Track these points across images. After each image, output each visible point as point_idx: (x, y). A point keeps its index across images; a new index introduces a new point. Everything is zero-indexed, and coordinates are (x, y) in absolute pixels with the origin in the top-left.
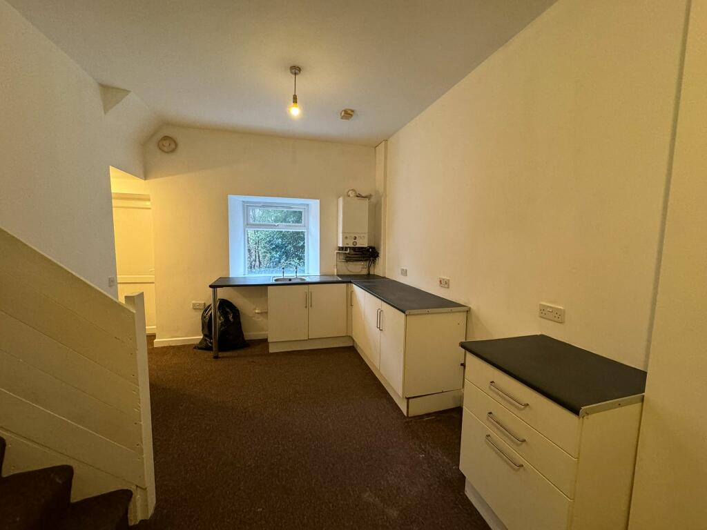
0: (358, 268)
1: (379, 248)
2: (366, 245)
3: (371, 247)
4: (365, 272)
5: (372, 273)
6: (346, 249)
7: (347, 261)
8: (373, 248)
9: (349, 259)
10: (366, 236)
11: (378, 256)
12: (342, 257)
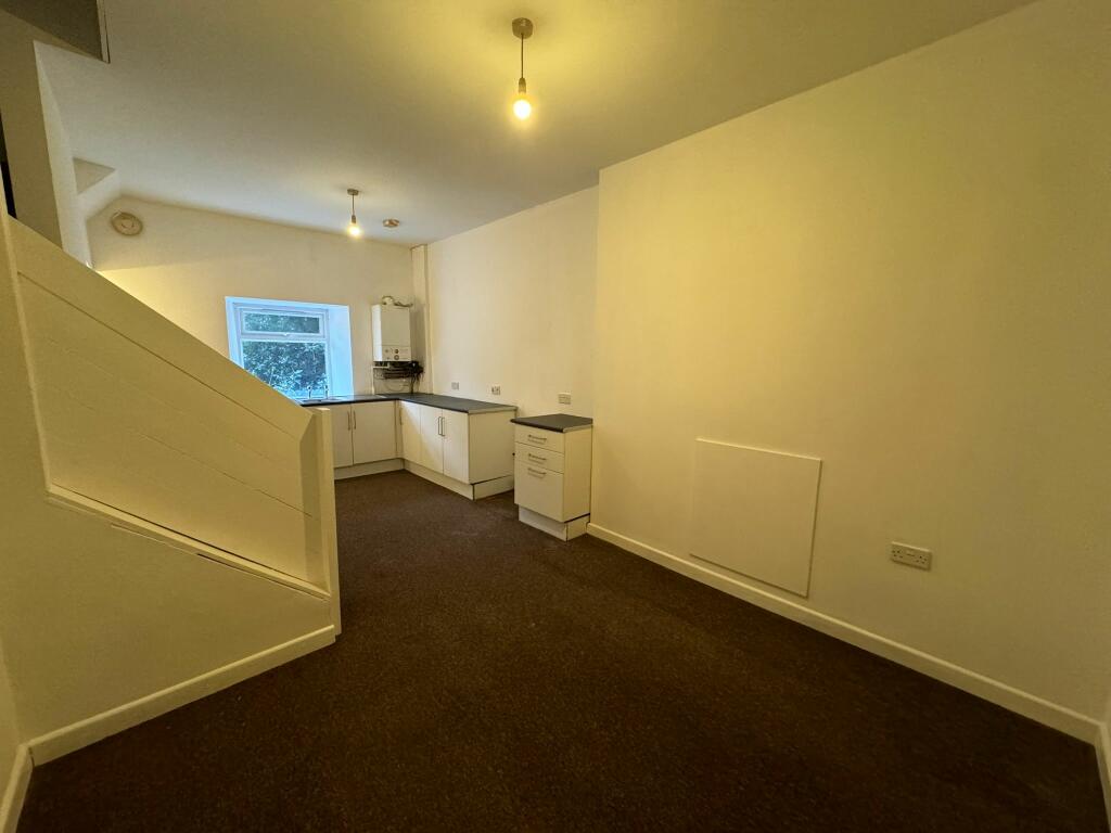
0: (400, 385)
1: (423, 361)
2: (409, 360)
3: (413, 362)
4: (407, 390)
5: (415, 390)
6: (386, 363)
7: (386, 378)
8: (416, 363)
9: (388, 375)
10: (409, 348)
11: (422, 371)
12: (380, 373)
